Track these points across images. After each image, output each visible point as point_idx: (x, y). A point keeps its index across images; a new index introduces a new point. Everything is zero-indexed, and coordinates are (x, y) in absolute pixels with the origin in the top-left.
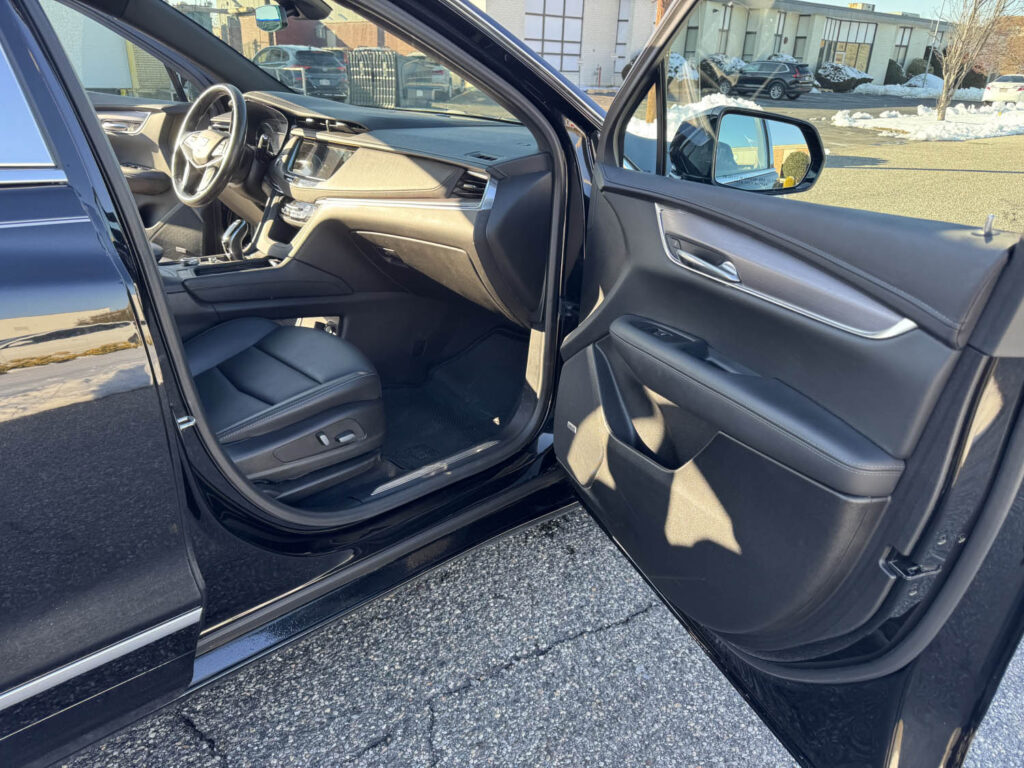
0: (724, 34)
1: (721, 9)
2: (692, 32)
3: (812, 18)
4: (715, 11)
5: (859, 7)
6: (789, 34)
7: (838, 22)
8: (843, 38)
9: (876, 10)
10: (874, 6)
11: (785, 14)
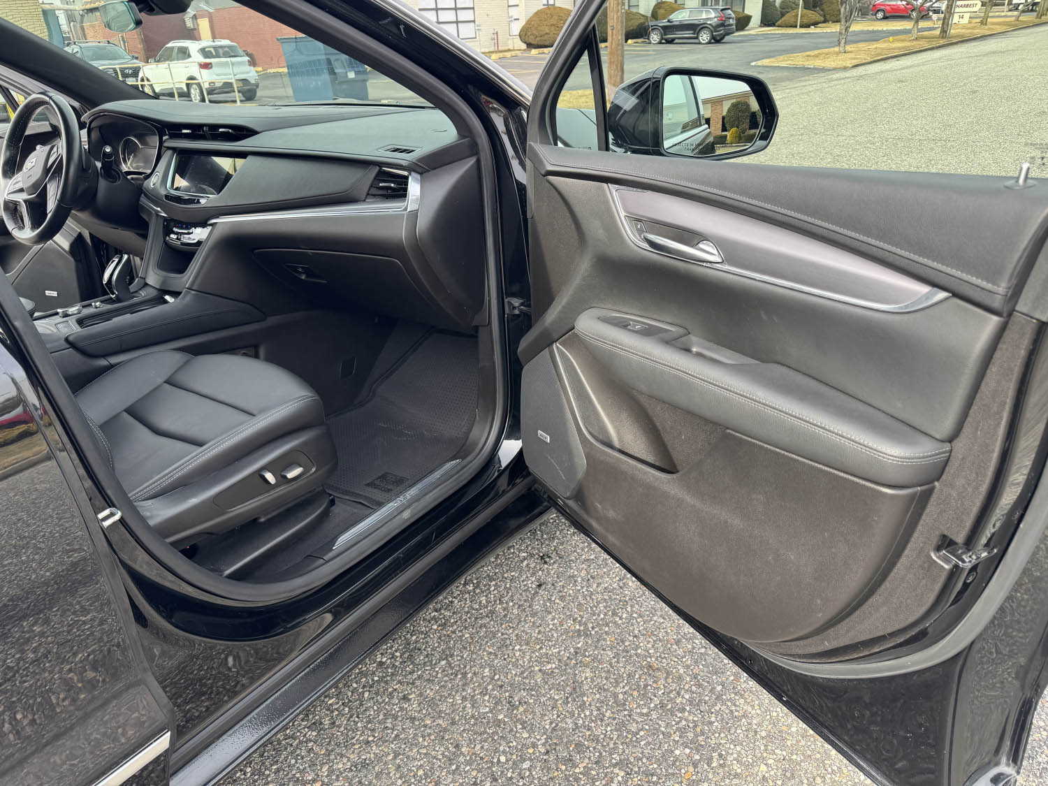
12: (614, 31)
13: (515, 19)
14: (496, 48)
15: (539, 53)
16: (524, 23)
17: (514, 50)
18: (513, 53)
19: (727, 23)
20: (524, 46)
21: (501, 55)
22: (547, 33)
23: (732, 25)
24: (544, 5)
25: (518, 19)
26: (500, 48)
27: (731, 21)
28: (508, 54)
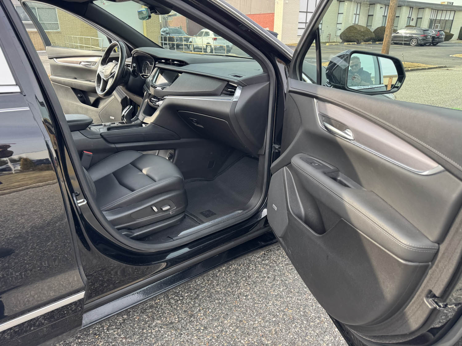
0: (385, 18)
1: (384, 7)
2: (370, 17)
3: (425, 9)
4: (381, 8)
5: (446, 3)
6: (414, 16)
7: (437, 11)
8: (439, 18)
9: (454, 4)
10: (453, 3)
11: (413, 8)
12: (387, 37)
13: (339, 29)
14: (329, 40)
15: (348, 44)
16: (343, 31)
17: (336, 42)
18: (336, 43)
19: (440, 37)
20: (341, 41)
21: (331, 44)
22: (353, 36)
23: (443, 38)
24: (353, 24)
25: (340, 29)
26: (331, 41)
27: (443, 36)
28: (334, 44)
